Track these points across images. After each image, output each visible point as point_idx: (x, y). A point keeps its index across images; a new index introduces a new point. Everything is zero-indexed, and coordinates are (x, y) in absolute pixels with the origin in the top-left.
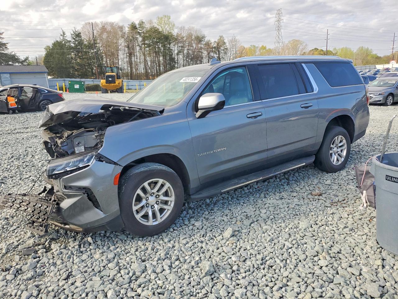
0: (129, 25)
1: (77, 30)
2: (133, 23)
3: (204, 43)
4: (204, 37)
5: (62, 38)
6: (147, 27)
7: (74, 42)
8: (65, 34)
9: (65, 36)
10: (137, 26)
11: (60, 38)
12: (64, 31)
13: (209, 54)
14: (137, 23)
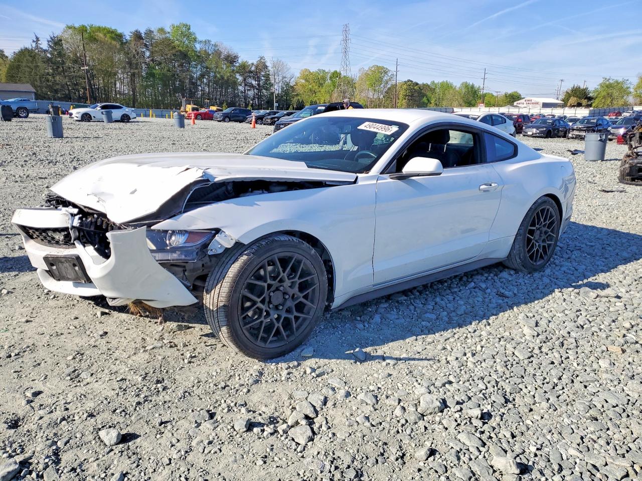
0: (131, 33)
1: (55, 36)
2: (136, 31)
3: (237, 65)
4: (236, 57)
5: (34, 45)
6: (156, 38)
7: (51, 51)
8: (39, 41)
9: (39, 42)
10: (143, 35)
11: (32, 45)
12: (38, 36)
13: (245, 80)
14: (143, 31)
